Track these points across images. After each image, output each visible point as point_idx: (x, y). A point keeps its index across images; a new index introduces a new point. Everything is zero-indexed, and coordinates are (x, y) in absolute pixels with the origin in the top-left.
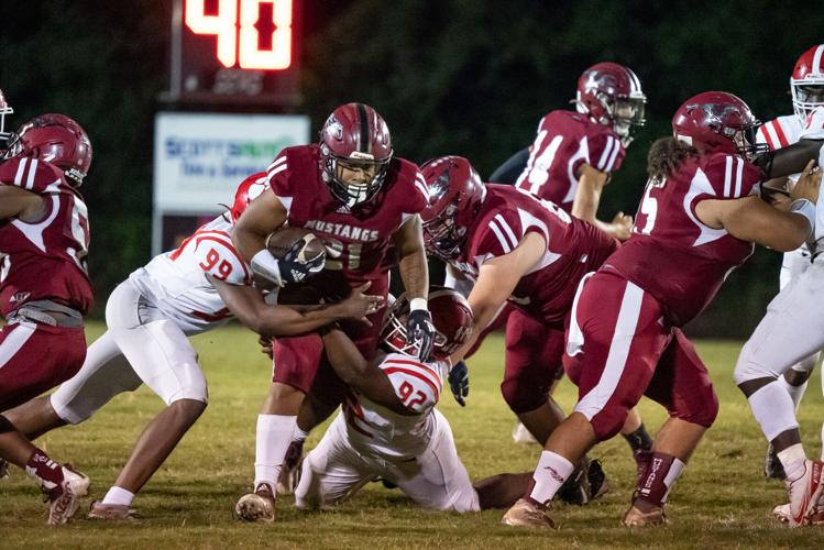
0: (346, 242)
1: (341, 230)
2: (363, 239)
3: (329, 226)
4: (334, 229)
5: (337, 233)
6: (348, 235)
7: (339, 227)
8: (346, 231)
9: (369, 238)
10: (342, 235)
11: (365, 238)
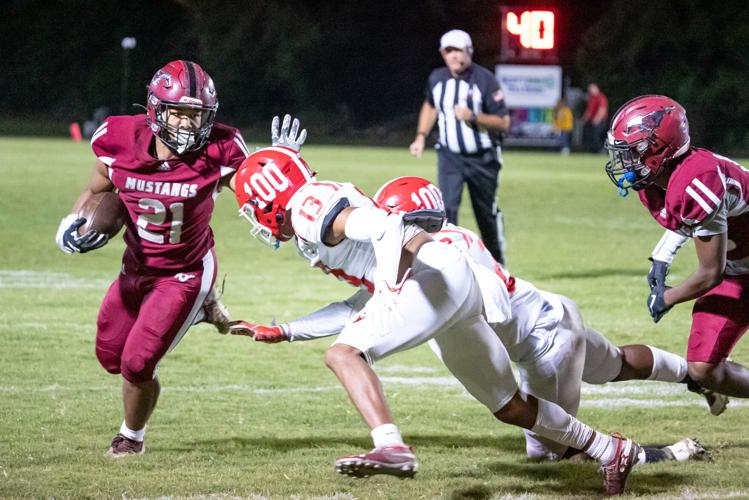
0: (166, 200)
1: (161, 188)
2: (183, 195)
3: (149, 184)
4: (154, 187)
5: (157, 191)
6: (168, 193)
7: (158, 185)
8: (166, 190)
9: (189, 193)
10: (163, 193)
11: (184, 194)
